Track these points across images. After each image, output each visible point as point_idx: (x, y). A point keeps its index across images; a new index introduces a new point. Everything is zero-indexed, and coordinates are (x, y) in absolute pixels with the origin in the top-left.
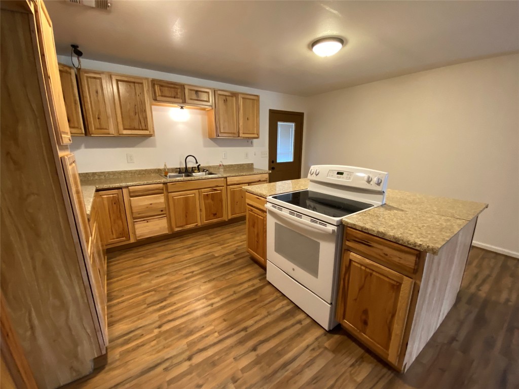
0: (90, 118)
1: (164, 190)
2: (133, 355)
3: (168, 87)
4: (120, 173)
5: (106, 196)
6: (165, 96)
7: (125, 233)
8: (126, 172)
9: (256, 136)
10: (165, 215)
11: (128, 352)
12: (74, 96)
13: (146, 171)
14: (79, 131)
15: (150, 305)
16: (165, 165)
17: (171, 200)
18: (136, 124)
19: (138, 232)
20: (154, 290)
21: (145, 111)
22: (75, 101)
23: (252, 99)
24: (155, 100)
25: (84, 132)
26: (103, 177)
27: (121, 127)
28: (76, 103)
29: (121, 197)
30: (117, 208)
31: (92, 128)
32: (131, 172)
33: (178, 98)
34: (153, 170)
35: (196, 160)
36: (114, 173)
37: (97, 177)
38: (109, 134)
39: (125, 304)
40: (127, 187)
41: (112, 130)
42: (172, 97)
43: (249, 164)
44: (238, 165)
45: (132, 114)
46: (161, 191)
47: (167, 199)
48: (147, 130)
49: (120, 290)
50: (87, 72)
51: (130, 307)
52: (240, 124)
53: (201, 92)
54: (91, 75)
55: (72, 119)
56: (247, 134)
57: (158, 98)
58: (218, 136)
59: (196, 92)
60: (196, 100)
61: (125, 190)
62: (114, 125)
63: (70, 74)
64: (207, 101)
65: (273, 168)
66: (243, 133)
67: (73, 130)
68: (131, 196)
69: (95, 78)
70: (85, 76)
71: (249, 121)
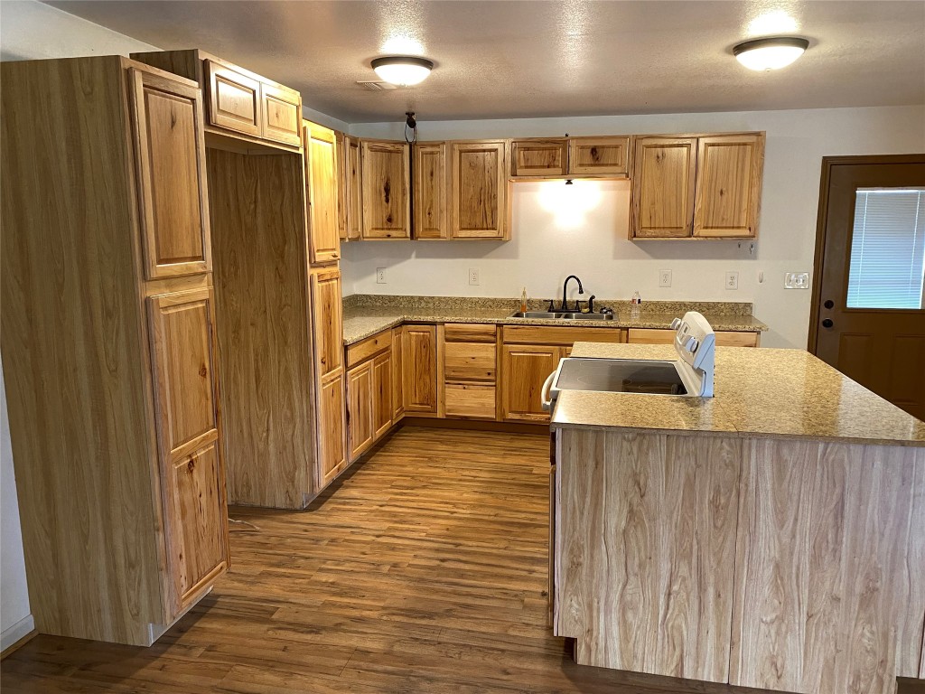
0: (419, 213)
1: (498, 337)
2: (339, 513)
3: (539, 149)
4: (455, 300)
5: (414, 333)
6: (531, 167)
7: (430, 399)
8: (463, 300)
9: (746, 232)
10: (494, 384)
11: (339, 510)
12: (403, 184)
13: (494, 301)
14: (402, 234)
15: (393, 487)
16: (524, 293)
17: (506, 356)
18: (478, 220)
19: (449, 403)
20: (413, 477)
21: (495, 197)
22: (404, 190)
23: (739, 144)
24: (514, 175)
25: (409, 235)
26: (431, 305)
27: (456, 225)
28: (404, 194)
29: (433, 338)
30: (426, 355)
31: (420, 229)
33: (554, 167)
34: (505, 300)
35: (580, 286)
36: (447, 300)
37: (423, 304)
38: (439, 237)
39: (374, 477)
40: (443, 323)
41: (443, 233)
42: (543, 167)
44: (700, 304)
45: (475, 204)
46: (493, 338)
47: (500, 354)
48: (493, 228)
49: (382, 465)
50: (424, 145)
51: (376, 481)
52: (699, 206)
53: (603, 147)
54: (429, 149)
55: (394, 217)
56: (718, 228)
57: (519, 172)
58: (633, 235)
59: (594, 151)
60: (592, 165)
61: (439, 328)
62: (448, 223)
63: (402, 152)
64: (616, 165)
65: (828, 324)
66: (706, 228)
67: (393, 233)
68: (447, 340)
69: (432, 153)
70: (420, 151)
71: (725, 197)
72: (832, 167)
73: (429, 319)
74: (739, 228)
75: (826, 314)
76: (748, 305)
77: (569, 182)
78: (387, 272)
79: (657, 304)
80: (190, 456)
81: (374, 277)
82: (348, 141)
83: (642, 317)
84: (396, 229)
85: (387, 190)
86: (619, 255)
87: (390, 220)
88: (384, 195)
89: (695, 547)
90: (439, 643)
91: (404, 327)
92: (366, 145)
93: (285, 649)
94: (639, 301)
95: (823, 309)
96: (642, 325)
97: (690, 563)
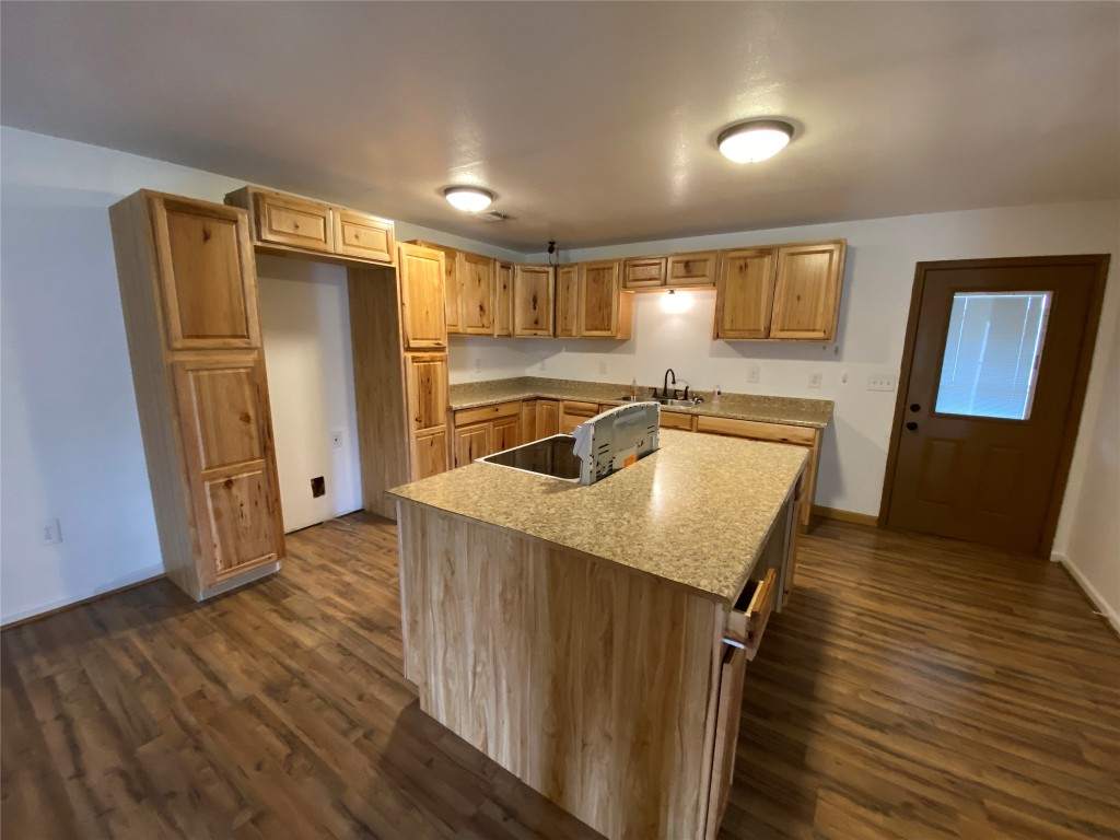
0: (559, 318)
3: (644, 265)
5: (545, 407)
6: (637, 280)
8: (595, 384)
9: (820, 335)
12: (548, 296)
13: (615, 386)
14: (547, 333)
18: (598, 323)
21: (611, 305)
22: (548, 301)
23: (818, 252)
24: (625, 287)
25: (551, 333)
27: (583, 327)
28: (548, 303)
29: (556, 411)
30: (552, 423)
31: (559, 330)
32: (600, 385)
33: (655, 279)
40: (563, 400)
41: (574, 333)
42: (646, 280)
43: (818, 401)
44: (783, 399)
45: (596, 310)
48: (609, 330)
50: (563, 267)
52: (776, 309)
53: (694, 261)
54: (566, 270)
55: (540, 321)
56: (793, 330)
57: (629, 284)
58: (717, 336)
59: (687, 264)
60: (684, 277)
61: (561, 403)
62: (578, 326)
63: (547, 272)
64: (704, 276)
65: (912, 427)
66: (783, 330)
67: (539, 332)
68: (566, 413)
69: (569, 272)
70: (560, 271)
71: (802, 302)
72: (926, 271)
73: (553, 396)
74: (814, 330)
75: (911, 417)
76: (829, 403)
77: (672, 292)
78: (547, 361)
79: (744, 396)
80: (229, 476)
81: (539, 365)
82: (498, 265)
83: (721, 408)
84: (541, 329)
85: (535, 300)
86: (714, 353)
87: (536, 322)
88: (532, 304)
89: (491, 635)
90: (351, 654)
91: (539, 402)
92: (518, 268)
93: (257, 628)
94: (719, 393)
95: (909, 411)
96: (722, 413)
97: (487, 649)
